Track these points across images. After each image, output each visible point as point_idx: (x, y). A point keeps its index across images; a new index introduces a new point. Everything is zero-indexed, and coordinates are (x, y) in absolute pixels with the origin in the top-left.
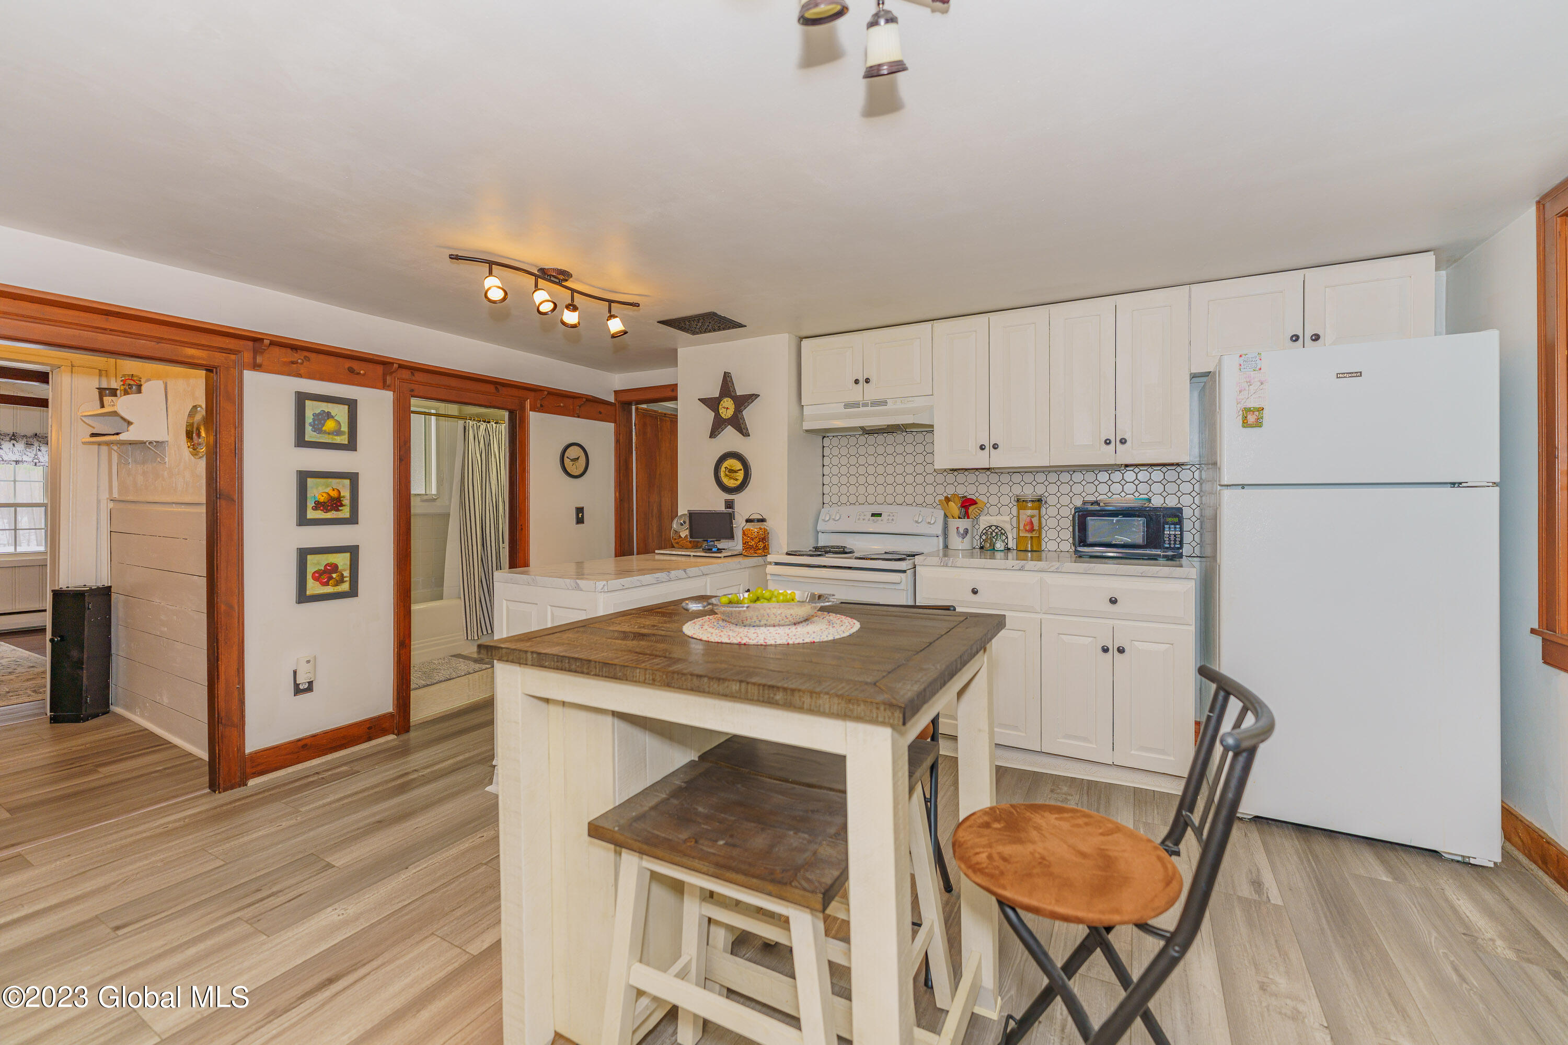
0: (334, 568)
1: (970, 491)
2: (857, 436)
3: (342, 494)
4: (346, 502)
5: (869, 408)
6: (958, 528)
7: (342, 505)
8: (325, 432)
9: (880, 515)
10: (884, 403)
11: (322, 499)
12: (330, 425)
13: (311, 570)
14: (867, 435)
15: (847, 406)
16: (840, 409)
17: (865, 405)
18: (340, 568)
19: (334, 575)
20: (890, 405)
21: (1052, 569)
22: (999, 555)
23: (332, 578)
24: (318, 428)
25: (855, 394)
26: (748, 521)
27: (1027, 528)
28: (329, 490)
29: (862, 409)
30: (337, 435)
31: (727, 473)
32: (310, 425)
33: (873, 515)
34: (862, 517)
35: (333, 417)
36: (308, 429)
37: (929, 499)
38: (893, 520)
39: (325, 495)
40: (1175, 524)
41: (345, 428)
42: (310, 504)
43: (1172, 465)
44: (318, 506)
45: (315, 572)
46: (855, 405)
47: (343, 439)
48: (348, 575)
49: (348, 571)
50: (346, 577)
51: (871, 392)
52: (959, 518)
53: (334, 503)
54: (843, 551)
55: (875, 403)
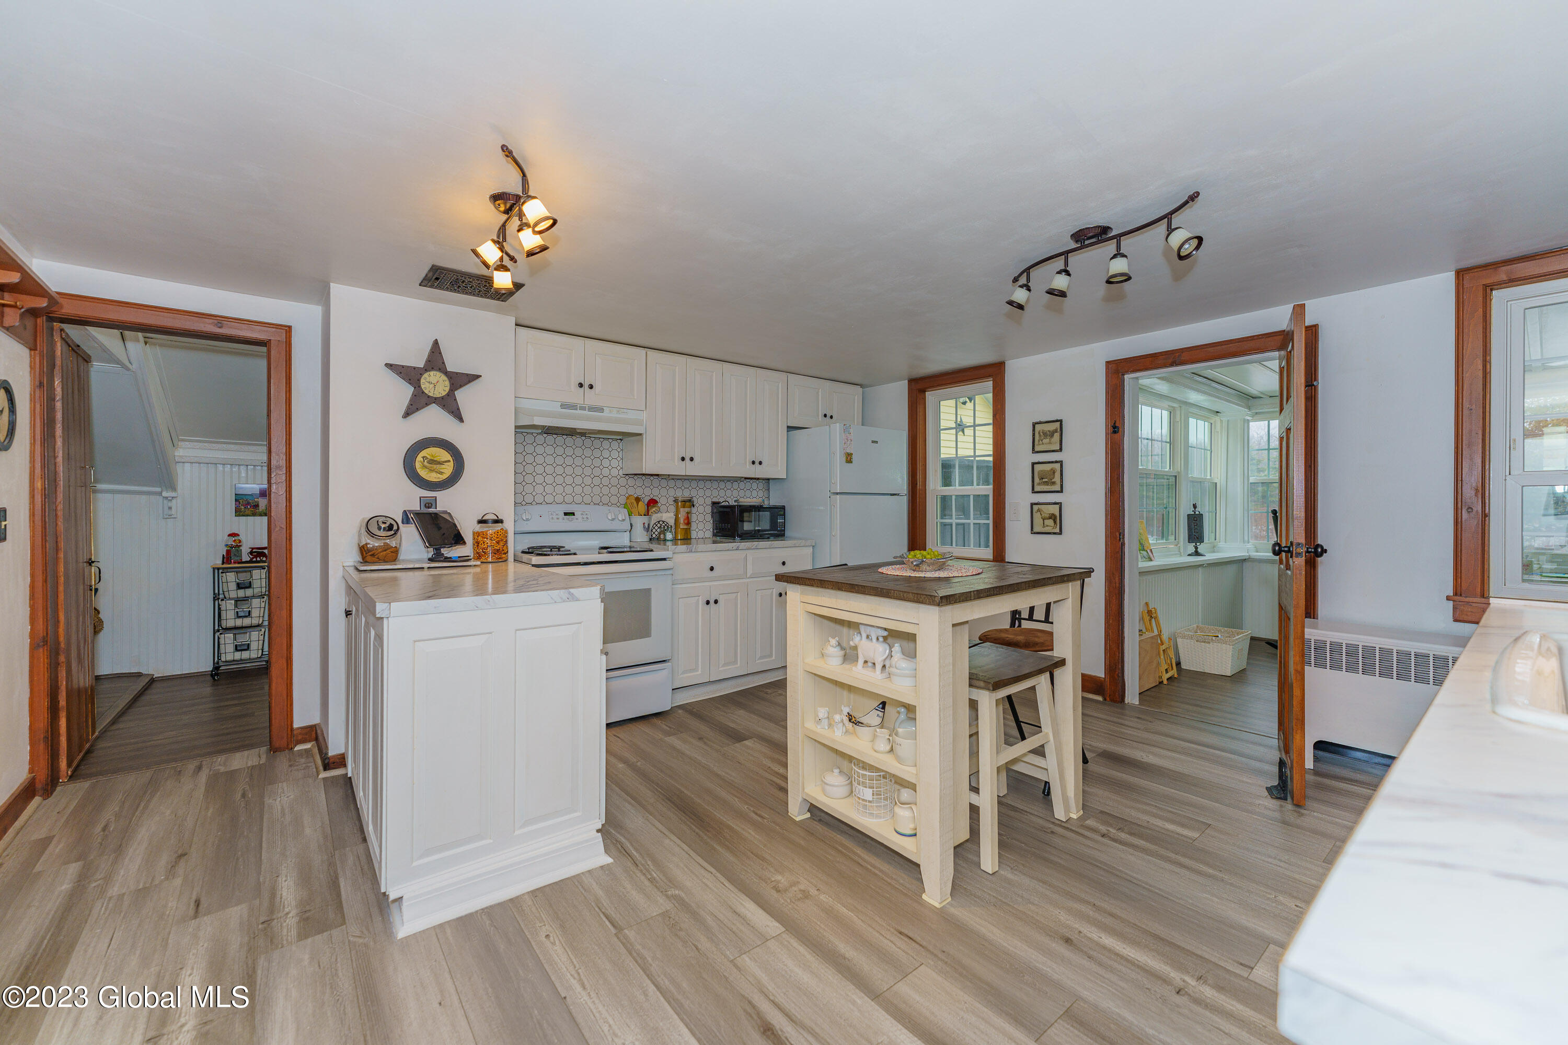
1: (655, 494)
2: (535, 435)
5: (586, 412)
6: (644, 523)
9: (573, 514)
10: (601, 410)
14: (546, 435)
15: (563, 406)
16: (556, 408)
17: (583, 408)
20: (607, 412)
21: (754, 547)
22: (669, 543)
25: (577, 396)
26: (481, 522)
27: (686, 522)
29: (579, 412)
31: (426, 463)
33: (566, 514)
34: (555, 517)
37: (614, 500)
38: (587, 518)
40: (782, 515)
43: (755, 479)
46: (573, 407)
51: (591, 398)
52: (644, 515)
54: (558, 550)
55: (592, 409)
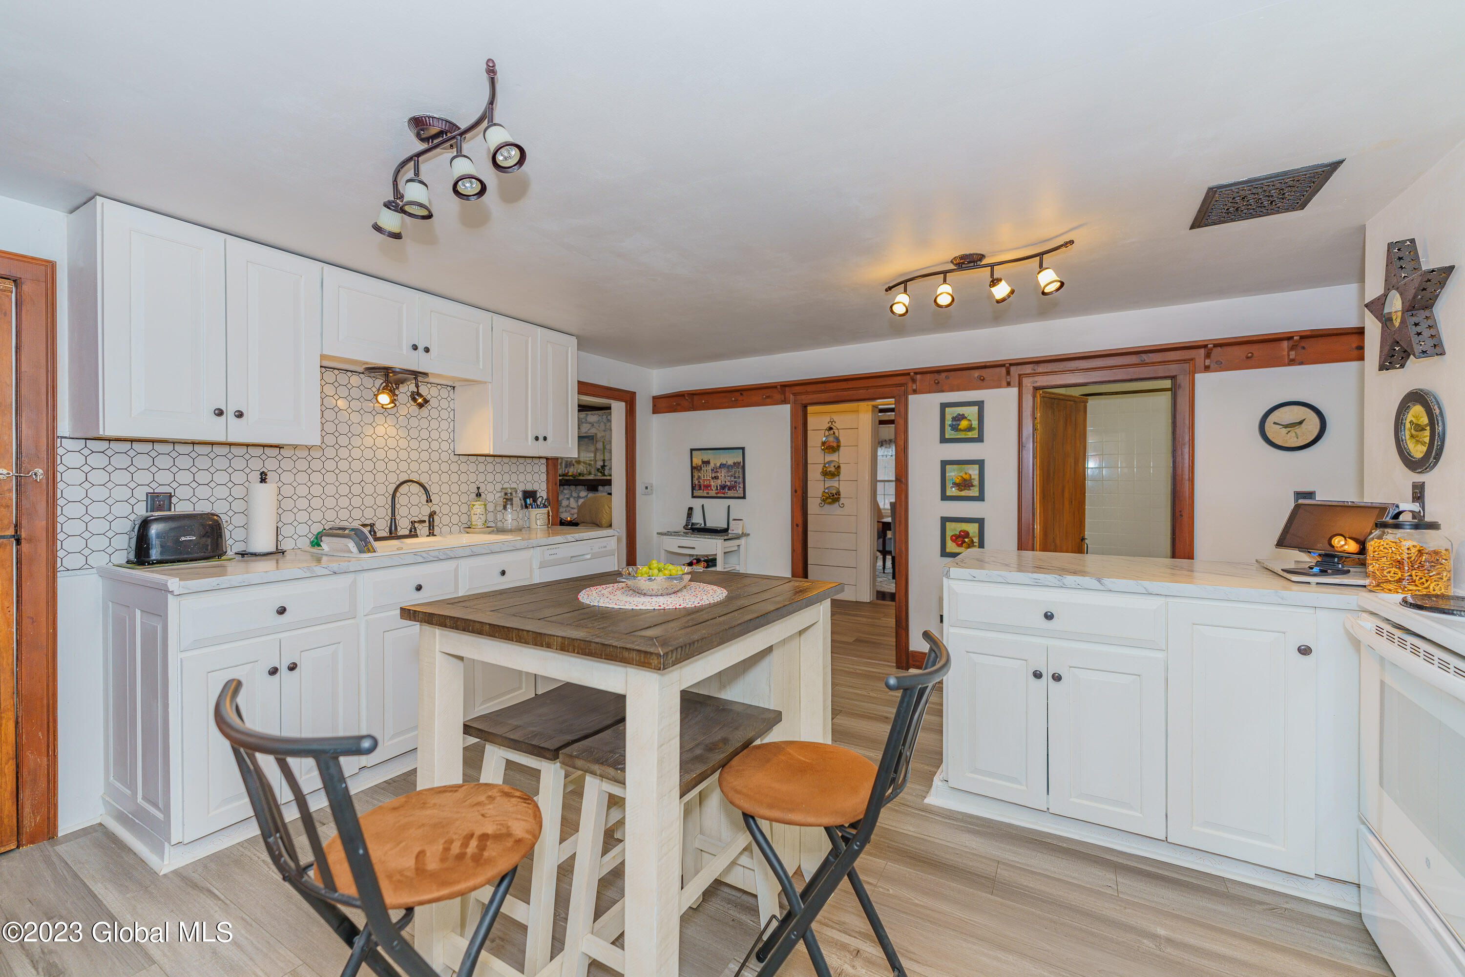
0: (967, 534)
3: (973, 477)
4: (976, 482)
7: (973, 486)
8: (961, 430)
11: (958, 481)
12: (964, 424)
13: (949, 534)
18: (971, 535)
19: (966, 540)
23: (965, 542)
24: (955, 428)
28: (963, 474)
30: (969, 431)
32: (950, 426)
35: (966, 418)
36: (948, 429)
39: (960, 478)
41: (975, 424)
42: (949, 485)
44: (956, 485)
45: (953, 535)
47: (974, 434)
48: (977, 541)
49: (977, 538)
50: (976, 542)
53: (965, 484)
